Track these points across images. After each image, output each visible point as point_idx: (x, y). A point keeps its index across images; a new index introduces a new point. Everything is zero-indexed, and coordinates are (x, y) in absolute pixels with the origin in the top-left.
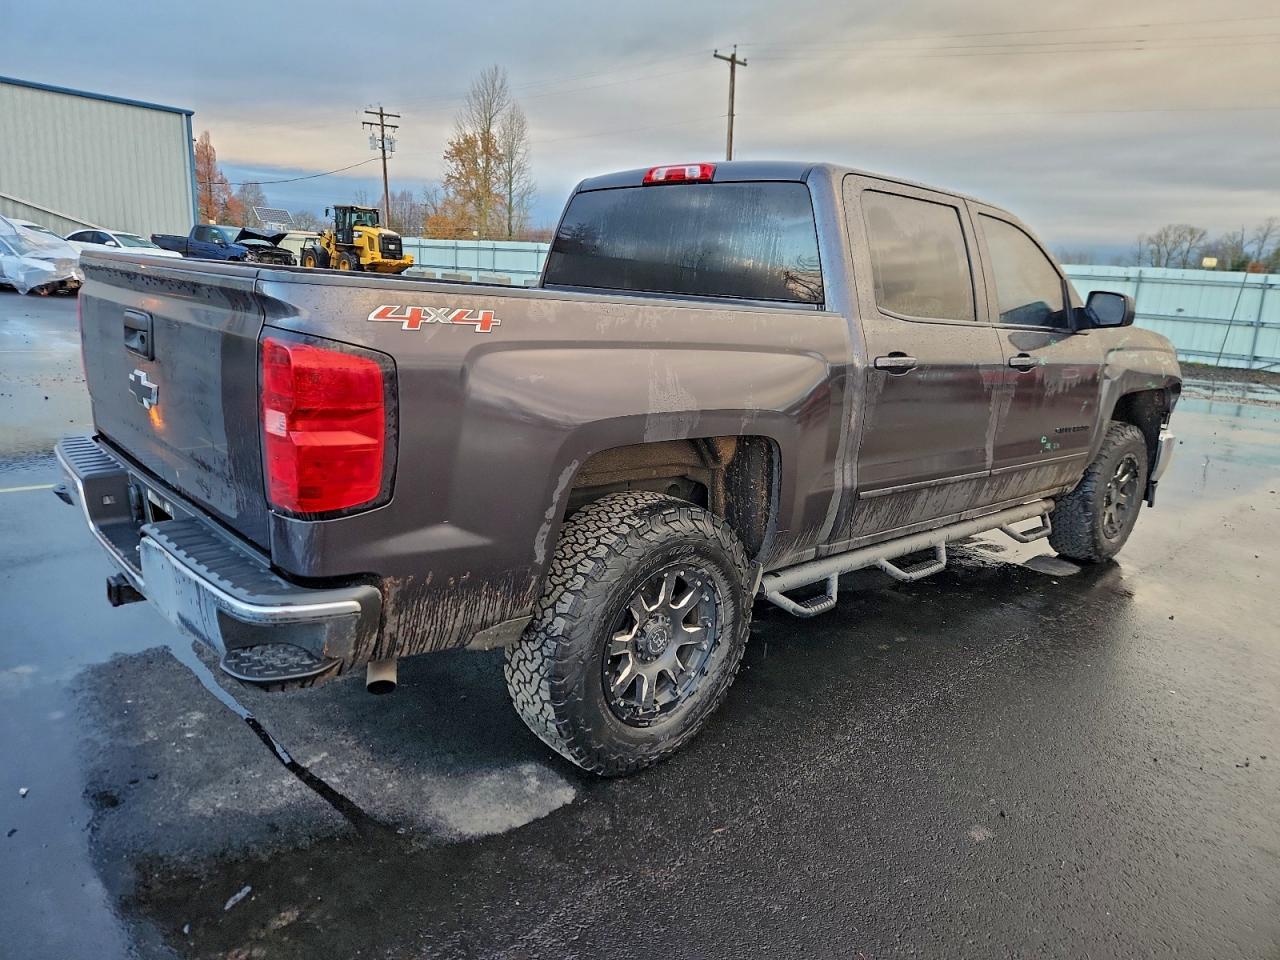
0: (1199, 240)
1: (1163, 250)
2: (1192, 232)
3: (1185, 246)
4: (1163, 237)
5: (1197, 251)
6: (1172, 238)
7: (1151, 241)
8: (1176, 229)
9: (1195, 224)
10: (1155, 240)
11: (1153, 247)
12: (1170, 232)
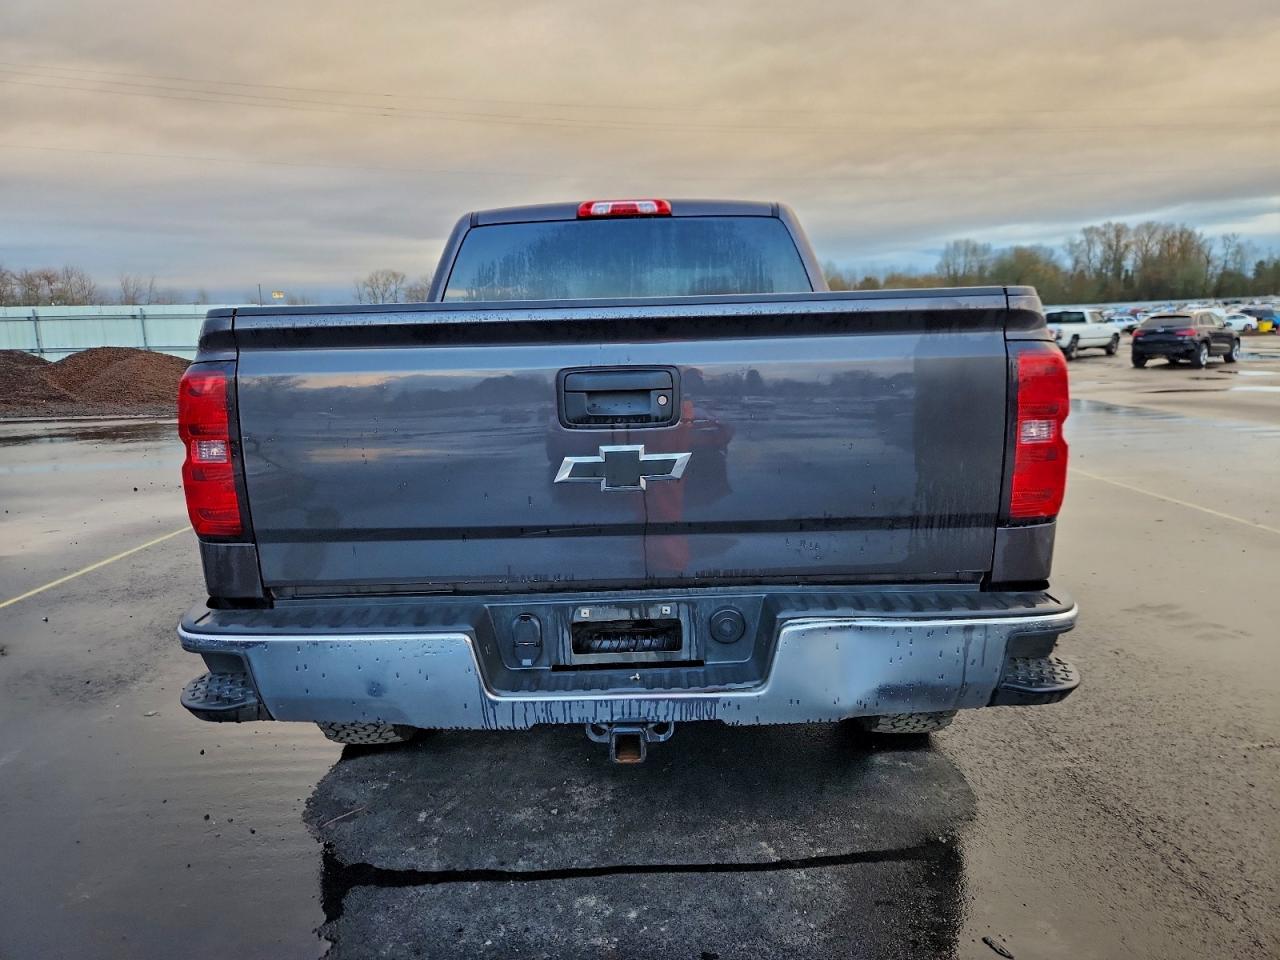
0: (402, 282)
1: (377, 291)
2: (395, 275)
3: (393, 288)
4: (374, 280)
5: (404, 292)
6: (381, 282)
7: (365, 285)
8: (383, 273)
9: (396, 270)
10: (368, 283)
11: (369, 289)
12: (379, 276)
